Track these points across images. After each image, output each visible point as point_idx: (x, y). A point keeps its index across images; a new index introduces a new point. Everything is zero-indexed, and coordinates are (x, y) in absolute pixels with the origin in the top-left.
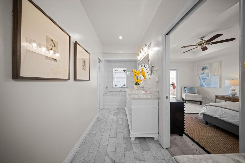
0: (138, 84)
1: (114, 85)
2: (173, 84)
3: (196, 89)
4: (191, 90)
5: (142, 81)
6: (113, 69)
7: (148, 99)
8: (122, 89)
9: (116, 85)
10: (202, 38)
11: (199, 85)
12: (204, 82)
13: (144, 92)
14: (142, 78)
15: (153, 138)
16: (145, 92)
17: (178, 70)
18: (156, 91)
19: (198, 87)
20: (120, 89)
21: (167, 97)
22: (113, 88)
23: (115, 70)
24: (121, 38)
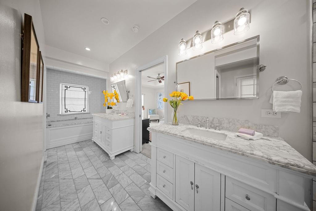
0: (111, 108)
1: (62, 111)
2: (143, 107)
3: (156, 111)
4: (154, 112)
5: (115, 105)
6: (61, 85)
7: (126, 119)
8: (78, 116)
9: (67, 111)
10: (159, 74)
11: (158, 107)
12: (160, 105)
13: (120, 115)
14: (115, 101)
15: (129, 151)
16: (122, 114)
17: (145, 94)
18: (132, 112)
19: (157, 109)
20: (75, 116)
21: (140, 116)
22: (60, 115)
23: (64, 86)
24: (88, 49)
